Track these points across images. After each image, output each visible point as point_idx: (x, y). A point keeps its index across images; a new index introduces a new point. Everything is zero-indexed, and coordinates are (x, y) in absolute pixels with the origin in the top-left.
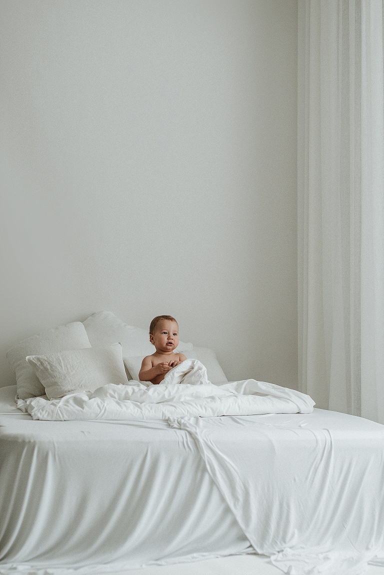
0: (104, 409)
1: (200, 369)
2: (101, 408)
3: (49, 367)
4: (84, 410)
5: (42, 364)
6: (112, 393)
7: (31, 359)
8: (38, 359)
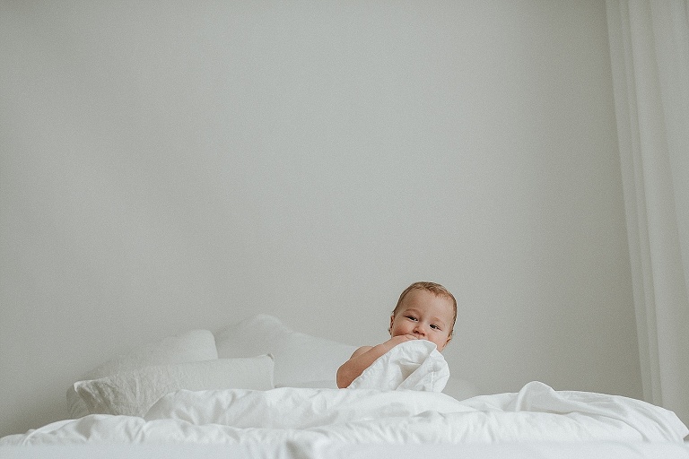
0: (140, 435)
1: (435, 369)
2: (133, 434)
3: (111, 398)
4: (90, 439)
5: (101, 393)
6: (184, 409)
7: (84, 386)
8: (96, 385)
